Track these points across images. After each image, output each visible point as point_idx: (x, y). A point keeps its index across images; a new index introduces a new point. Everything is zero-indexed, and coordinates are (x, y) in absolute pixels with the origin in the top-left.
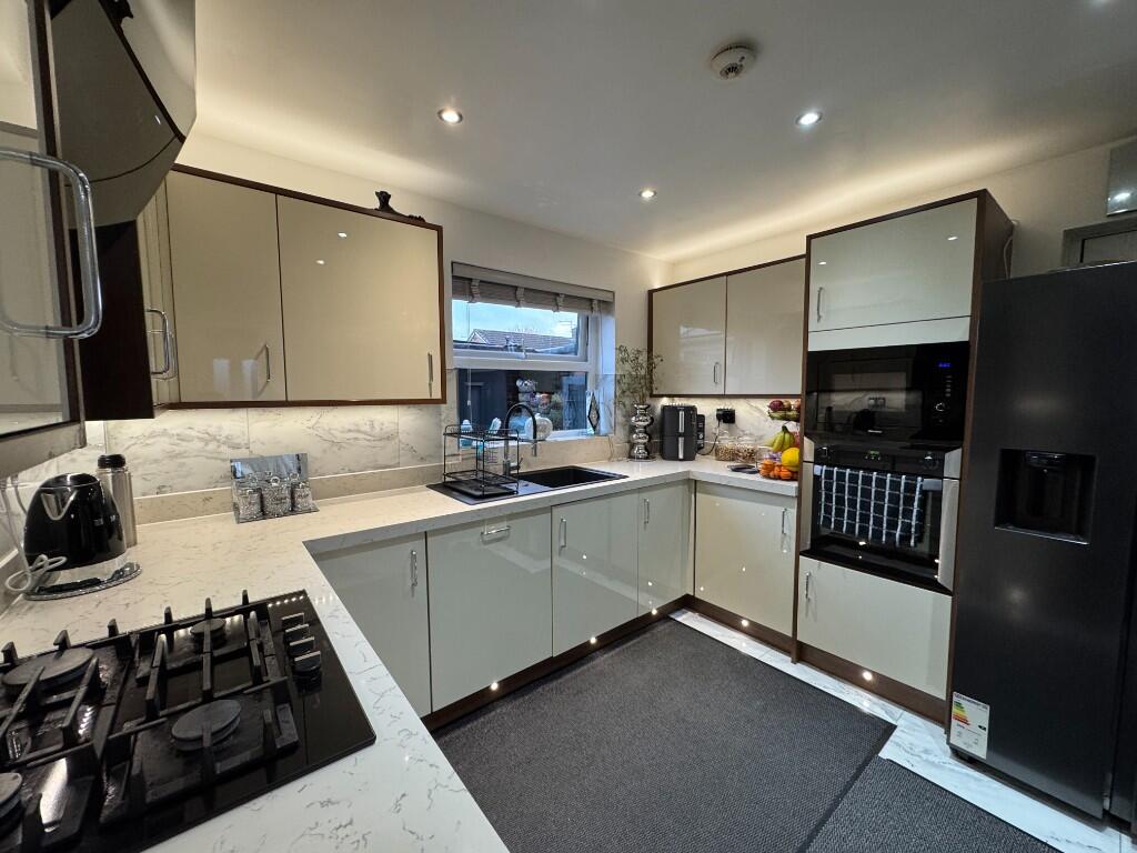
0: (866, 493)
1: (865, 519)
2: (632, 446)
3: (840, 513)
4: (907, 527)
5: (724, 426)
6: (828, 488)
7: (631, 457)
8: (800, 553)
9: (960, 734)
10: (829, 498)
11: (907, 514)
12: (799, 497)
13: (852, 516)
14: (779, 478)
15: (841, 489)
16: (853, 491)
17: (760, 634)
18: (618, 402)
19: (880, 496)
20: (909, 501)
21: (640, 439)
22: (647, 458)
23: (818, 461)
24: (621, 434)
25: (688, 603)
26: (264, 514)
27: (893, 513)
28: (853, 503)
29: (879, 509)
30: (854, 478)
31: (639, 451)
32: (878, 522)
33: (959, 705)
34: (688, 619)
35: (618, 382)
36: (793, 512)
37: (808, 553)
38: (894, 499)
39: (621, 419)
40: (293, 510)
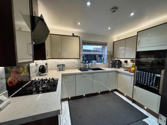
0: (145, 76)
1: (145, 80)
2: (109, 66)
3: (141, 79)
4: (153, 83)
5: (125, 63)
6: (139, 74)
7: (109, 67)
8: (134, 85)
9: (160, 121)
10: (139, 76)
11: (153, 80)
12: (134, 76)
13: (143, 80)
14: (131, 72)
15: (141, 75)
16: (143, 75)
17: (127, 97)
18: (107, 59)
19: (148, 77)
20: (153, 78)
21: (111, 65)
22: (111, 68)
23: (138, 70)
24: (108, 64)
25: (116, 90)
26: (60, 70)
27: (150, 80)
28: (143, 78)
29: (148, 79)
30: (143, 73)
31: (110, 66)
32: (147, 81)
33: (160, 116)
34: (116, 93)
35: (107, 56)
36: (133, 78)
37: (135, 85)
38: (151, 77)
39: (108, 61)
40: (63, 70)
